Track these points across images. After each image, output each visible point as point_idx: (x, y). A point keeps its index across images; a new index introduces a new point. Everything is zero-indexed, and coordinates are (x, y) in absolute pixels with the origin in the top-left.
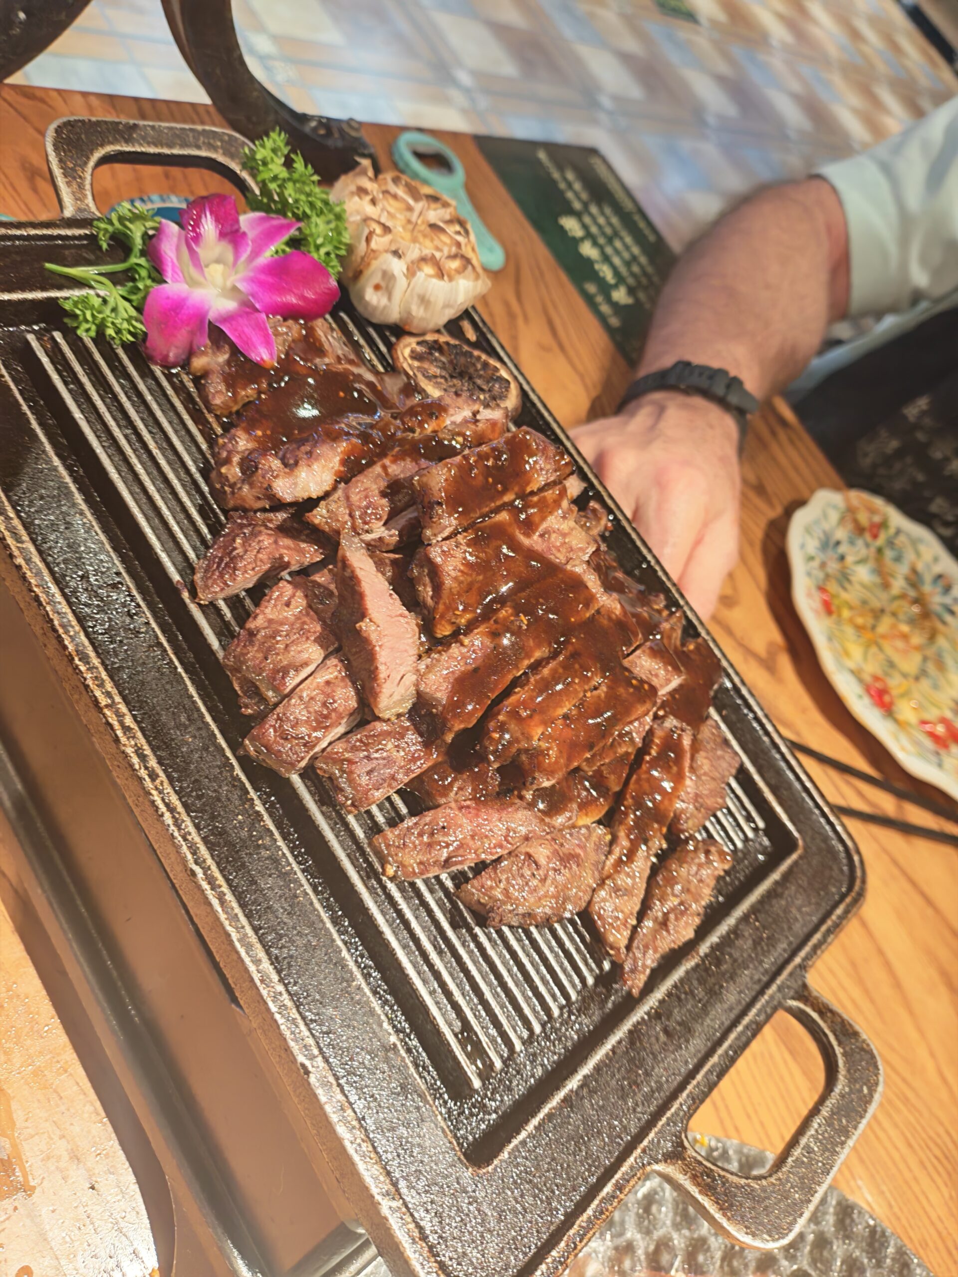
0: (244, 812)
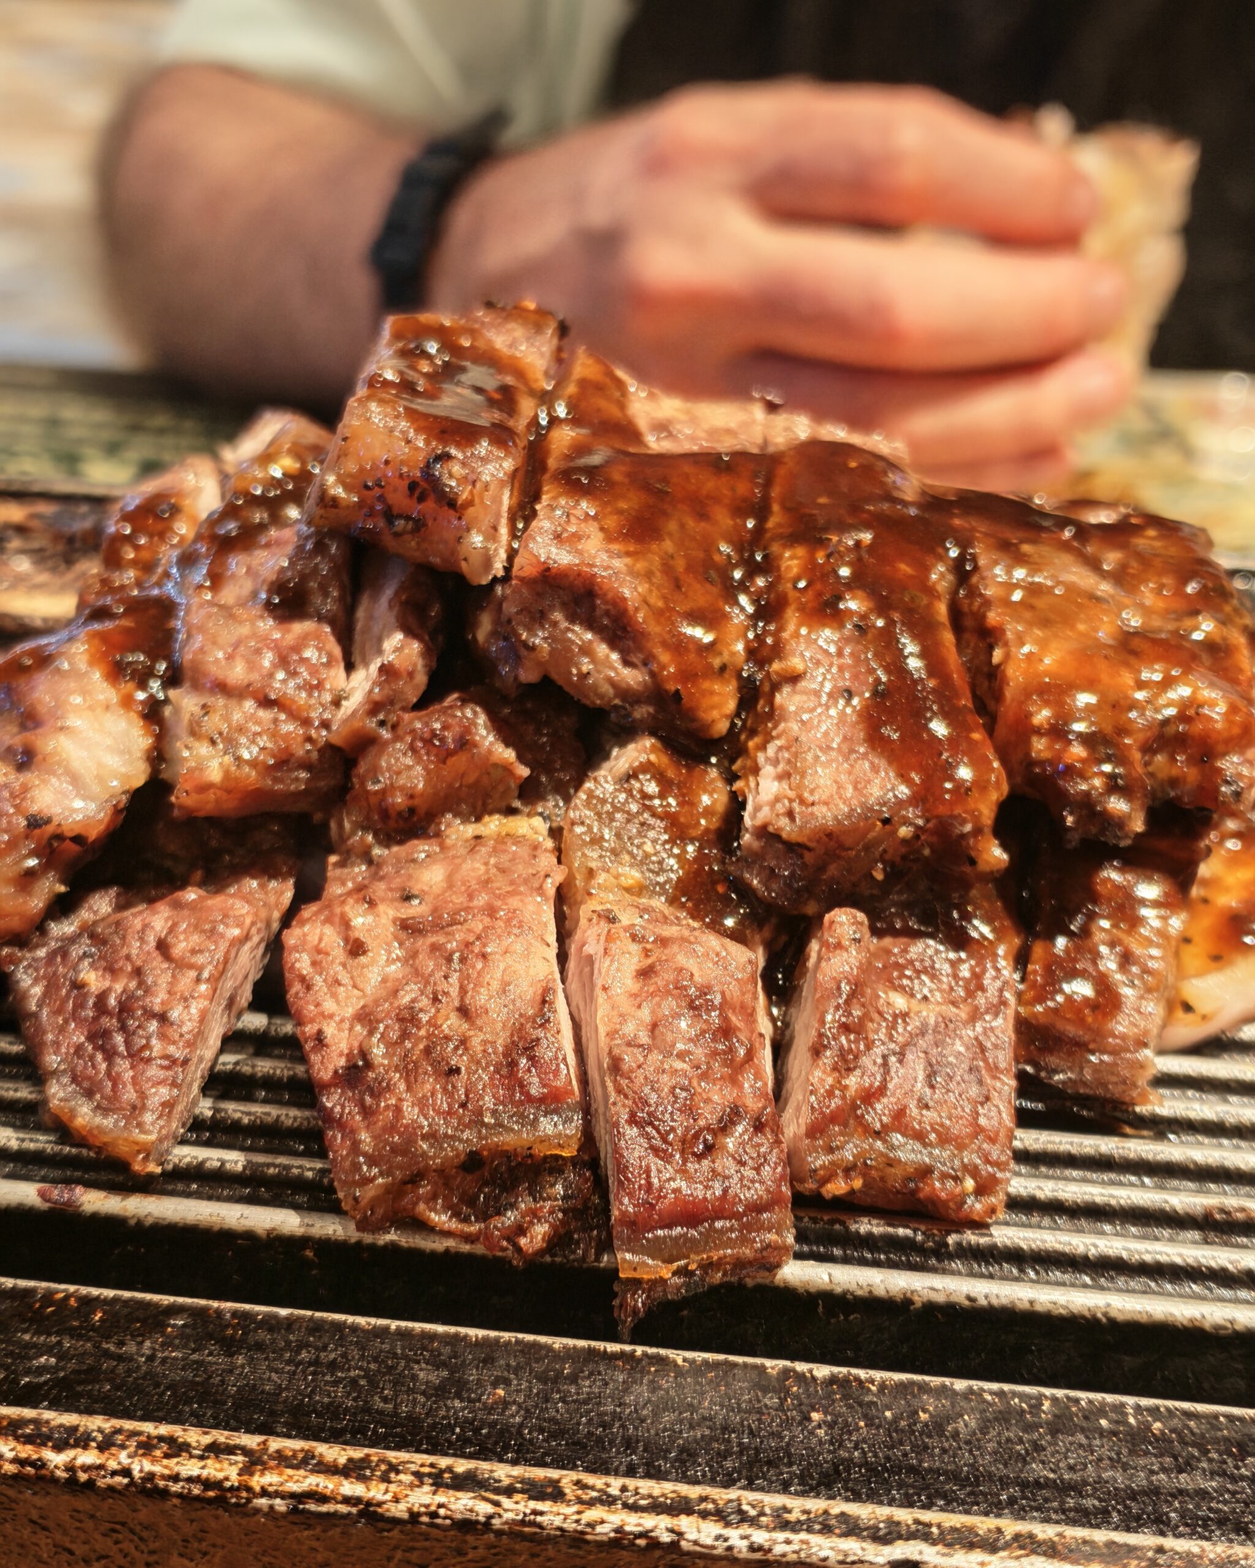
0: (808, 1402)
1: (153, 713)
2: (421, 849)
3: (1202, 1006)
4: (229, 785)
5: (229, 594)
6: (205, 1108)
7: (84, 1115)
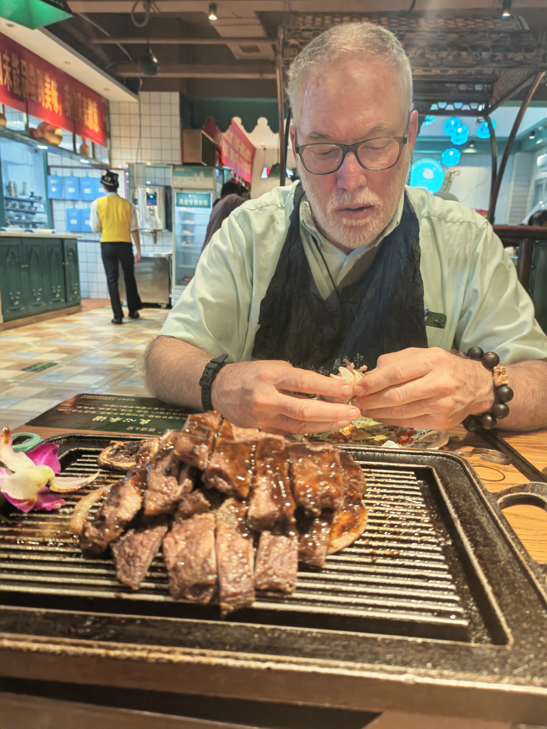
0: (255, 633)
1: (142, 495)
2: (190, 521)
3: (335, 546)
4: (155, 510)
5: (158, 470)
6: (148, 574)
7: (124, 578)
